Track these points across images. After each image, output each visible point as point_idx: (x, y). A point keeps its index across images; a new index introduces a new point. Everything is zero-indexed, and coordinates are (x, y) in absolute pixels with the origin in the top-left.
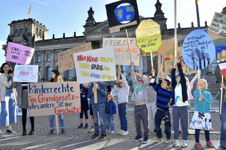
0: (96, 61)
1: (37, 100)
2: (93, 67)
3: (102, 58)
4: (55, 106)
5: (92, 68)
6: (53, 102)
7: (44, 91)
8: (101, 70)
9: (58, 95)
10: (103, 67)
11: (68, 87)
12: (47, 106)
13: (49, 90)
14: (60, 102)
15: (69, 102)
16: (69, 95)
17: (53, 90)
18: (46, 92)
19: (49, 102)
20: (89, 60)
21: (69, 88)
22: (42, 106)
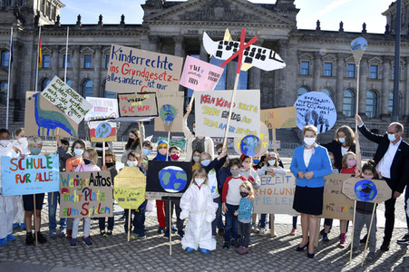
1: (120, 69)
4: (143, 84)
6: (141, 78)
7: (131, 60)
9: (150, 70)
11: (166, 62)
12: (131, 81)
13: (140, 60)
14: (151, 80)
15: (163, 83)
16: (165, 74)
17: (144, 61)
18: (135, 61)
19: (135, 77)
21: (167, 64)
22: (125, 81)
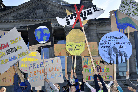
0: (8, 46)
2: (8, 52)
3: (11, 41)
5: (8, 54)
8: (16, 51)
10: (16, 48)
20: (2, 48)
